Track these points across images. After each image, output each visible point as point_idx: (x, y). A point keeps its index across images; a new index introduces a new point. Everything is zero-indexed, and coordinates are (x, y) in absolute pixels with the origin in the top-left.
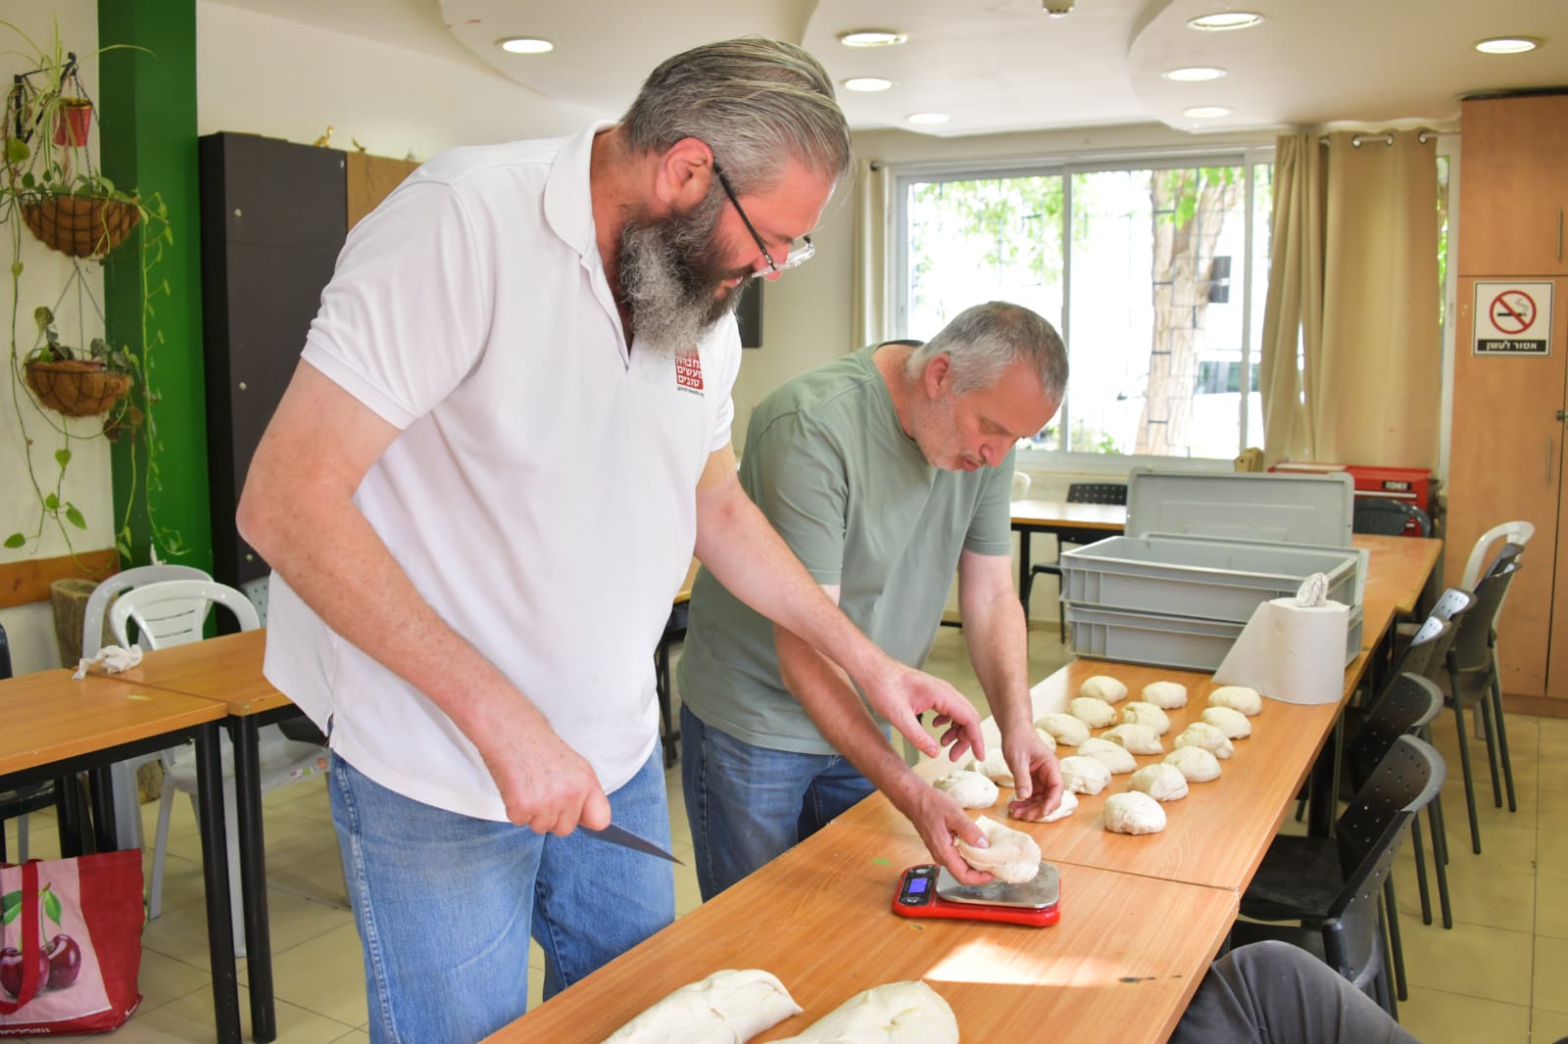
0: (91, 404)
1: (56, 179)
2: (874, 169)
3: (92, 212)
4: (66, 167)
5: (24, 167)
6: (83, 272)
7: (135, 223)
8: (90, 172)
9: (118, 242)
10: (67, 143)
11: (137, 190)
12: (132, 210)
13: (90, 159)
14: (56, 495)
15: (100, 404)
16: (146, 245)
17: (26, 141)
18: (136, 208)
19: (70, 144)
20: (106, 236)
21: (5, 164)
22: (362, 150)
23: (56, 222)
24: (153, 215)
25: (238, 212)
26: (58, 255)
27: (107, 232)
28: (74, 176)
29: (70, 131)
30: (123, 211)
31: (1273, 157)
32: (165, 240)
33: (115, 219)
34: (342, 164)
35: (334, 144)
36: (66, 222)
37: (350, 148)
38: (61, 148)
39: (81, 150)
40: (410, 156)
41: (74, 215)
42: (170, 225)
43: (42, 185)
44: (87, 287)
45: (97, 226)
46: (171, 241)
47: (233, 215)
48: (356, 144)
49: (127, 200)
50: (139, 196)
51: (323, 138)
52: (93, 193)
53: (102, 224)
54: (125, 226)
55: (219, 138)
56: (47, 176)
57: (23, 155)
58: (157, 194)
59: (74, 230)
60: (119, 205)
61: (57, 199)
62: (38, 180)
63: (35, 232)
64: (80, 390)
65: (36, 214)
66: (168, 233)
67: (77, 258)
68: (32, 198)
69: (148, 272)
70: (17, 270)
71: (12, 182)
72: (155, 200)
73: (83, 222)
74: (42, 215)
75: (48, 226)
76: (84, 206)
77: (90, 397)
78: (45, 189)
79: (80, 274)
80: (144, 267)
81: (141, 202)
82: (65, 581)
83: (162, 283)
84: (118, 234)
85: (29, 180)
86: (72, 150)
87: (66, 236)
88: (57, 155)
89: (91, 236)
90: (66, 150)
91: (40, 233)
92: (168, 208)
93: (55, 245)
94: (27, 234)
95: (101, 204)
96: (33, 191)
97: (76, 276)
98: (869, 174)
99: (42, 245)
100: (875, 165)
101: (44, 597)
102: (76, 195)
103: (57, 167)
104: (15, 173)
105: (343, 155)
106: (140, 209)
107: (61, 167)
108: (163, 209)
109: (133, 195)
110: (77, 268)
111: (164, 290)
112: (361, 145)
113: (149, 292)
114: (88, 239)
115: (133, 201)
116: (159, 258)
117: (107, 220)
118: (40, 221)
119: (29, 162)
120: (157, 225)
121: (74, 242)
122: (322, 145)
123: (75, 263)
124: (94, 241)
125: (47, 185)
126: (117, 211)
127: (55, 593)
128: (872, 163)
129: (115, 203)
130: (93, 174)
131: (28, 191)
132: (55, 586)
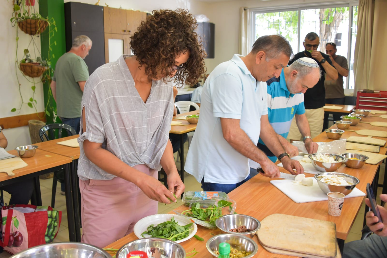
0: (35, 74)
1: (26, 15)
2: (245, 10)
3: (35, 23)
4: (29, 12)
5: (18, 12)
6: (34, 39)
7: (47, 26)
8: (35, 12)
9: (43, 31)
10: (29, 5)
11: (47, 17)
12: (46, 22)
13: (35, 9)
14: (32, 98)
15: (38, 74)
16: (50, 32)
17: (19, 5)
18: (47, 22)
19: (30, 5)
20: (39, 30)
21: (14, 11)
22: (108, 6)
23: (26, 26)
24: (52, 24)
25: (75, 23)
26: (28, 35)
27: (39, 28)
28: (31, 14)
29: (29, 2)
30: (44, 22)
31: (358, 4)
32: (55, 30)
33: (41, 25)
34: (102, 10)
35: (100, 4)
36: (29, 26)
37: (104, 5)
38: (27, 6)
39: (32, 7)
40: (120, 7)
41: (31, 24)
42: (56, 26)
43: (23, 16)
44: (35, 44)
45: (37, 27)
46: (57, 31)
47: (74, 24)
48: (106, 4)
49: (45, 20)
50: (48, 19)
51: (97, 3)
52: (36, 18)
53: (38, 26)
54: (44, 27)
55: (69, 3)
56: (24, 14)
57: (18, 9)
58: (53, 18)
59: (31, 28)
60: (42, 21)
61: (26, 20)
62: (22, 15)
63: (21, 29)
64: (32, 71)
65: (21, 24)
66: (56, 29)
67: (32, 36)
68: (20, 20)
69: (50, 39)
70: (17, 39)
71: (16, 16)
72: (52, 19)
73: (33, 26)
74: (22, 24)
75: (24, 27)
76: (33, 22)
77: (35, 72)
78: (23, 17)
79: (33, 40)
80: (49, 37)
81: (48, 20)
82: (32, 120)
83: (54, 42)
84: (43, 29)
85: (20, 15)
86: (30, 7)
87: (29, 29)
88: (27, 8)
89: (36, 29)
90: (29, 7)
91: (22, 29)
92: (56, 22)
93: (26, 32)
94: (19, 29)
95: (38, 21)
96: (20, 18)
97: (32, 41)
98: (243, 11)
99: (23, 32)
100: (245, 9)
101: (27, 125)
102: (31, 19)
103: (26, 12)
104: (16, 14)
105: (103, 7)
106: (48, 22)
107: (28, 12)
108: (54, 22)
109: (47, 19)
110: (32, 38)
111: (54, 44)
112: (107, 4)
113: (51, 44)
114: (35, 30)
115: (46, 20)
116: (53, 35)
117: (39, 25)
118: (22, 25)
119: (19, 10)
120: (53, 26)
121: (31, 31)
122: (97, 5)
123: (32, 37)
124: (36, 31)
125: (24, 17)
126: (42, 23)
127: (29, 123)
128: (244, 8)
129: (41, 21)
130: (36, 13)
131: (19, 18)
132: (30, 122)
